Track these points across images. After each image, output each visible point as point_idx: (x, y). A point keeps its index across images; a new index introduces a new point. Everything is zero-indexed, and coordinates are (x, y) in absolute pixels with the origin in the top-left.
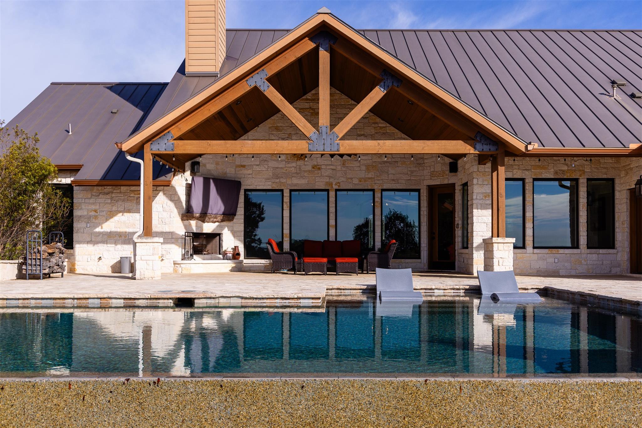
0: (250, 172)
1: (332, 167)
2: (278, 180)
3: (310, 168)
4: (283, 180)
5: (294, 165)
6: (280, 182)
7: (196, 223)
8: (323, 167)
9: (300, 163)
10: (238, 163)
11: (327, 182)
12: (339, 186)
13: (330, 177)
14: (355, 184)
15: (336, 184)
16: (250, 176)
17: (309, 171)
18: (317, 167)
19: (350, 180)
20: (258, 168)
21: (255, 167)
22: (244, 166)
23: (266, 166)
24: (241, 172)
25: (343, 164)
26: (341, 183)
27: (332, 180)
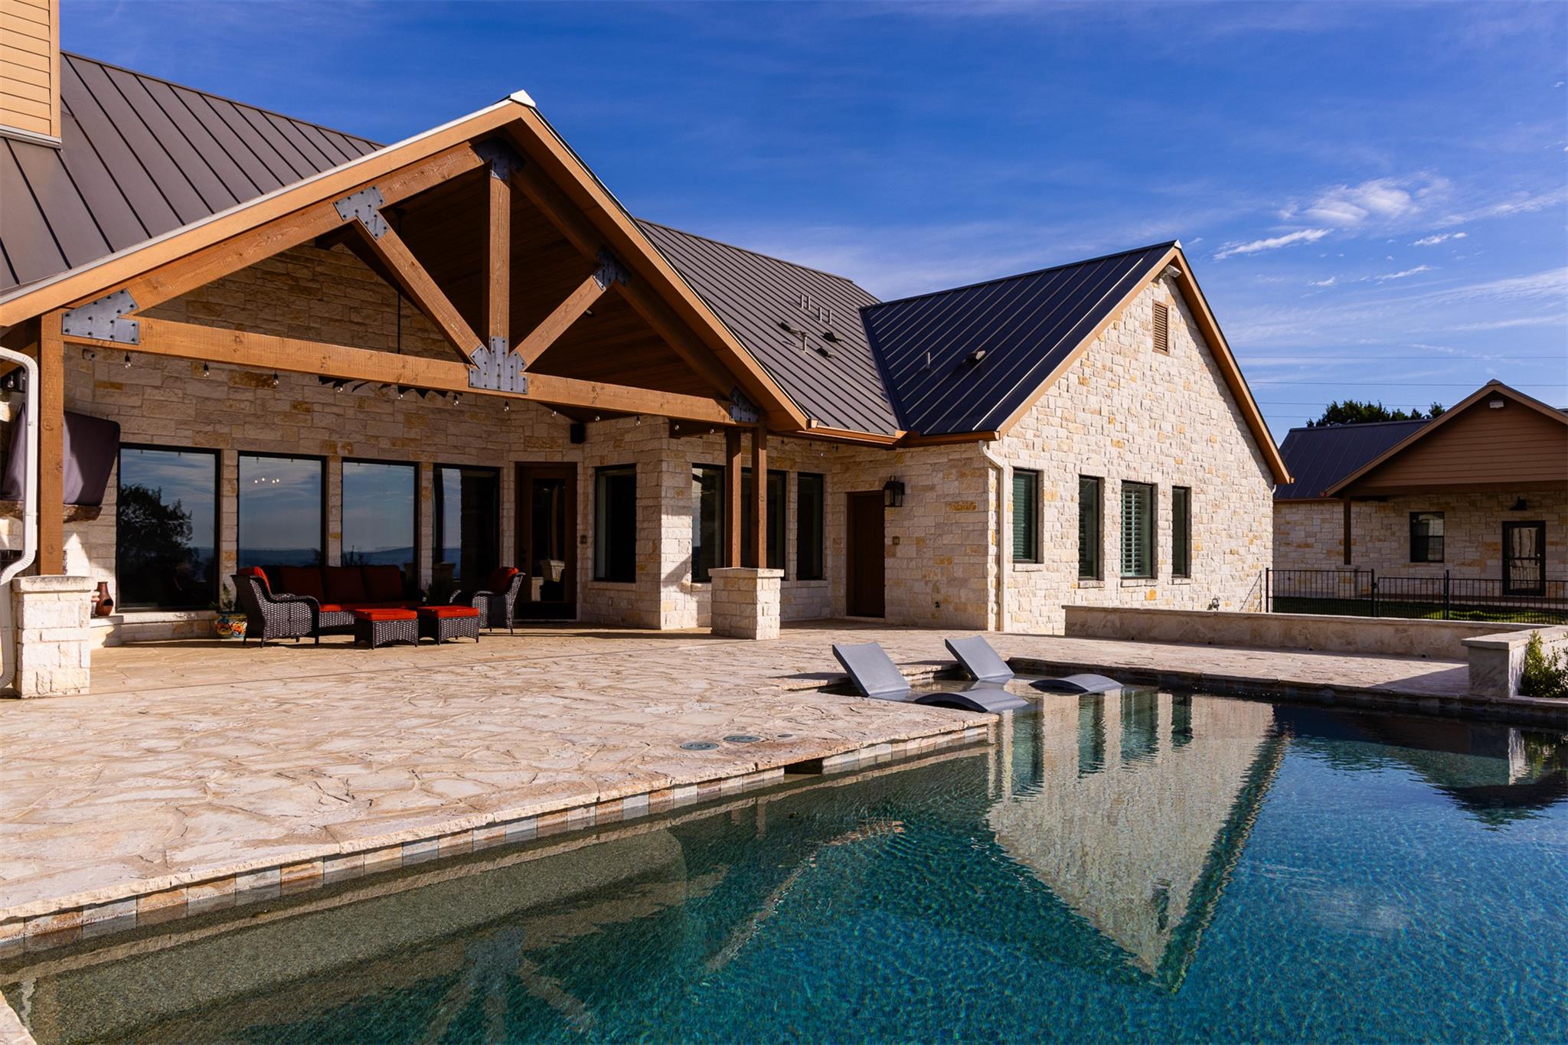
0: (135, 401)
1: (335, 410)
2: (209, 428)
3: (287, 408)
4: (224, 430)
5: (249, 395)
6: (215, 432)
7: (10, 526)
8: (316, 407)
9: (264, 393)
10: (101, 375)
11: (324, 442)
12: (351, 452)
13: (332, 431)
14: (384, 450)
15: (344, 447)
16: (136, 412)
17: (285, 414)
18: (302, 407)
19: (373, 441)
20: (158, 395)
21: (149, 390)
22: (119, 386)
23: (180, 393)
24: (110, 400)
25: (360, 406)
26: (355, 446)
27: (335, 437)
